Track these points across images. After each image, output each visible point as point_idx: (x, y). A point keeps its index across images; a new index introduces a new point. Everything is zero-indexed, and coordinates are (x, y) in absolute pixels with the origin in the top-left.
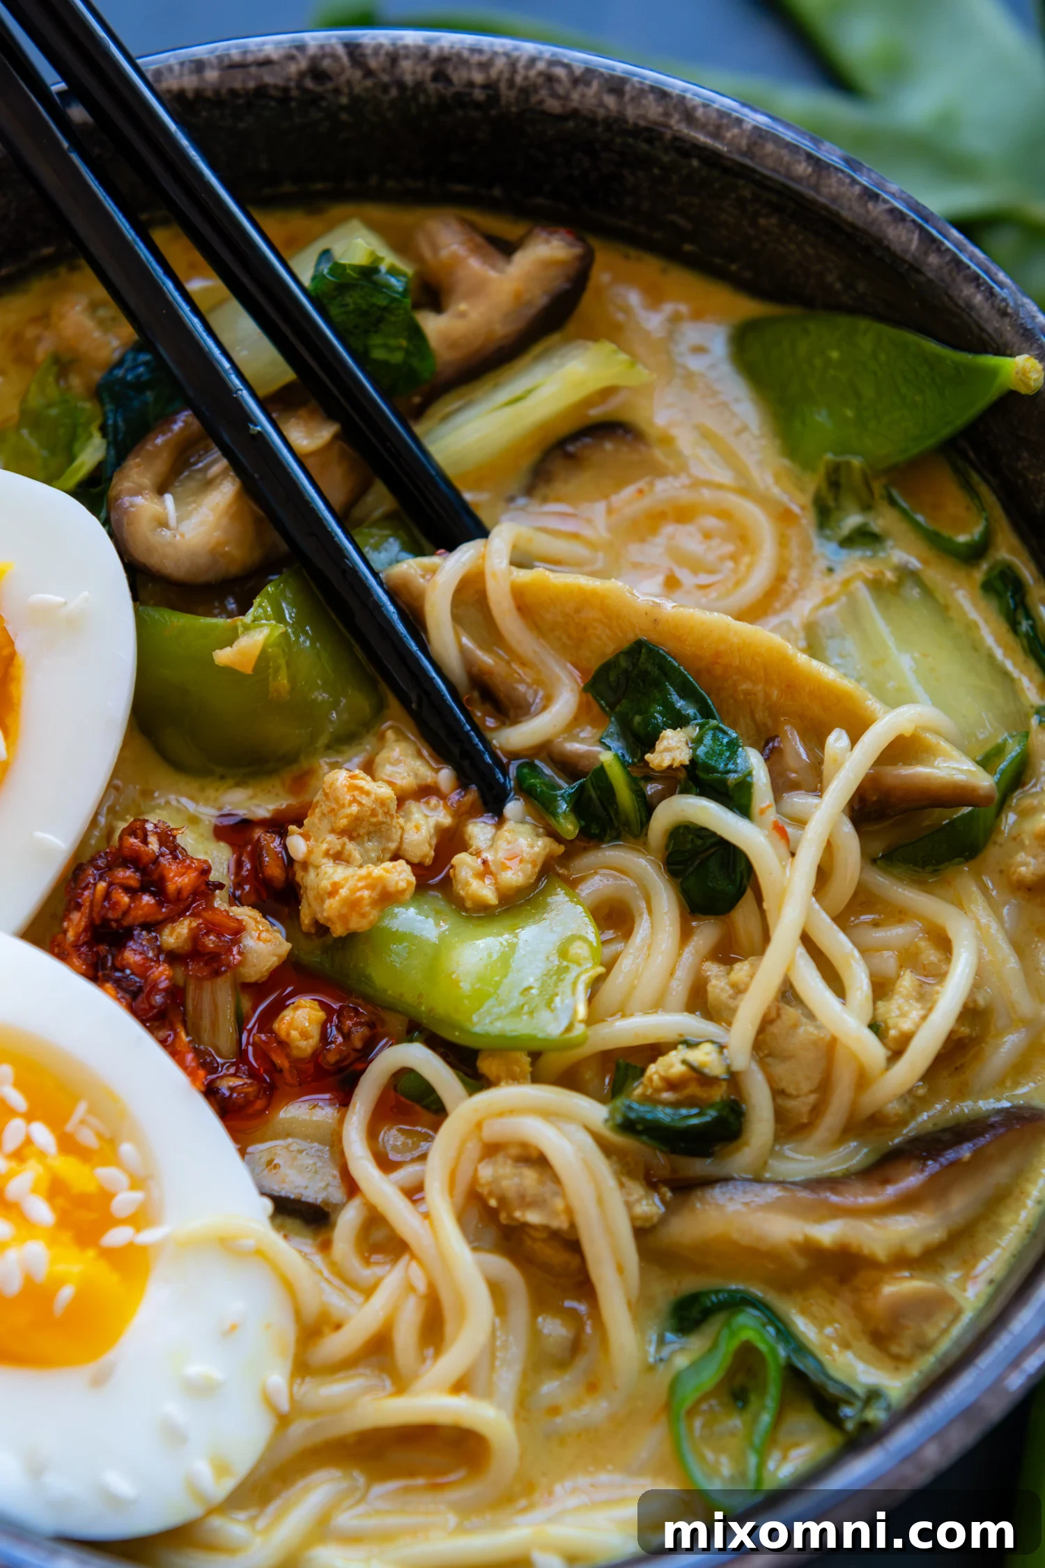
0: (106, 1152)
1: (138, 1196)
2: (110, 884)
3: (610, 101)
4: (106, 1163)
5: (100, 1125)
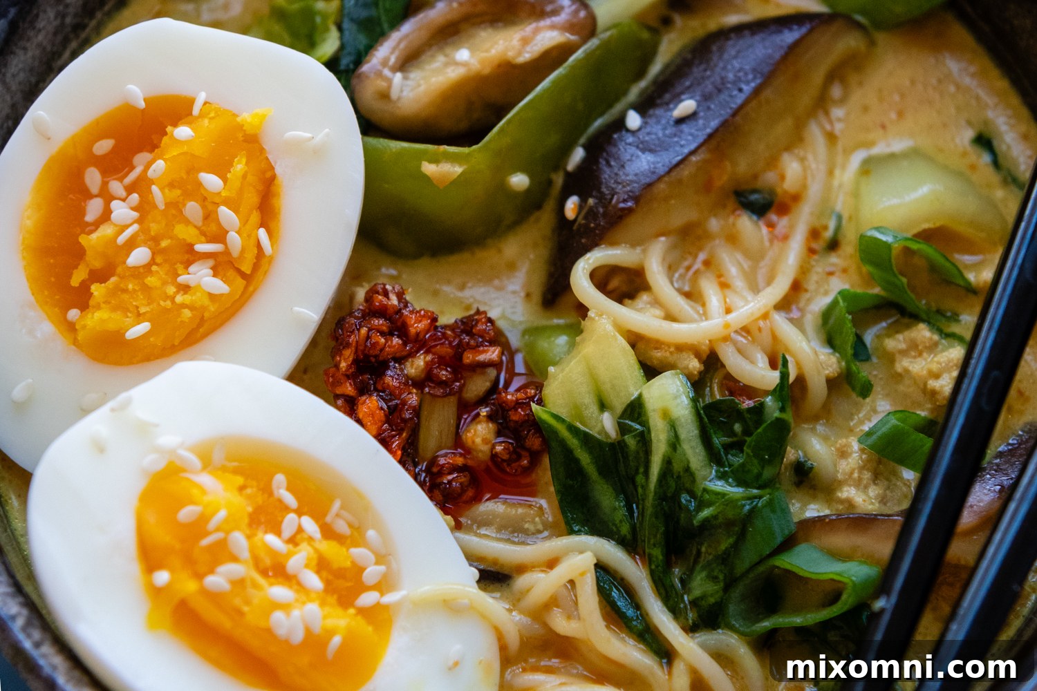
0: (356, 537)
1: (382, 568)
2: (370, 330)
4: (357, 545)
5: (350, 518)
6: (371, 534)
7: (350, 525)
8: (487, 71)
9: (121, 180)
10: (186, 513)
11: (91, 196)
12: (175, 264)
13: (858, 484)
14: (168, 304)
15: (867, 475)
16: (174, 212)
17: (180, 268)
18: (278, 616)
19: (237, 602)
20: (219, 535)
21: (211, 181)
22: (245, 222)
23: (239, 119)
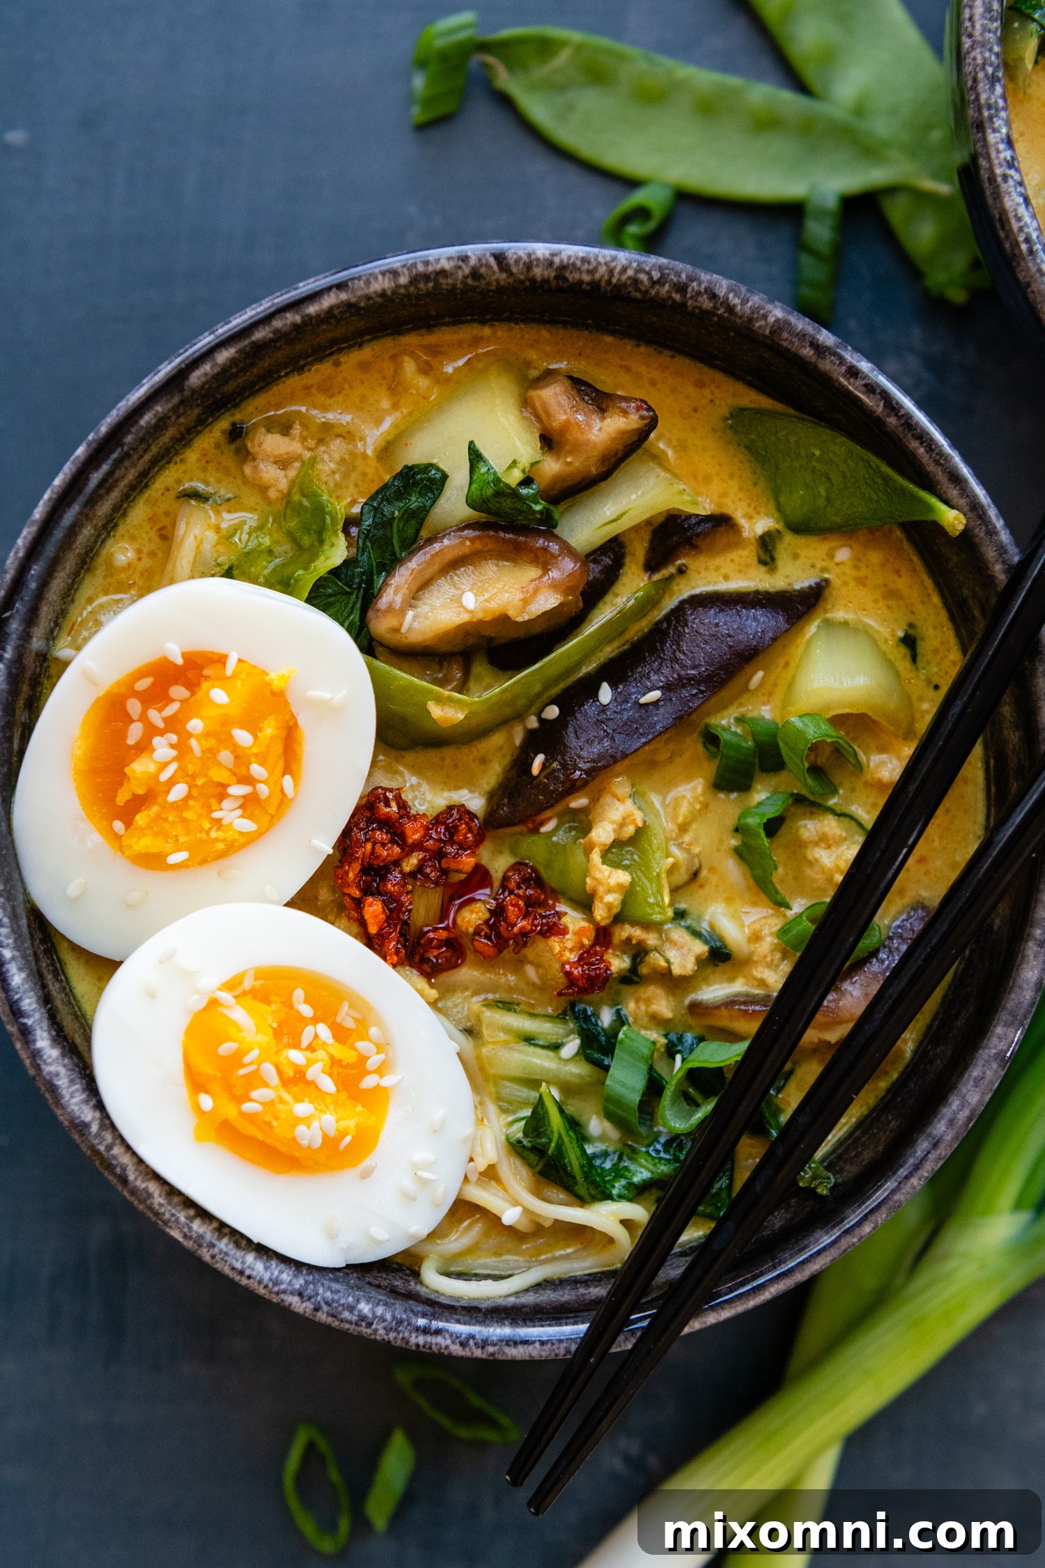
0: (362, 1032)
1: (381, 1056)
2: (373, 842)
3: (677, 297)
4: (362, 1039)
5: (356, 1015)
6: (373, 1031)
7: (355, 1019)
8: (489, 618)
9: (160, 710)
10: (226, 1048)
11: (132, 721)
12: (210, 797)
13: (770, 966)
14: (204, 836)
15: (778, 956)
16: (209, 755)
17: (213, 801)
18: (301, 1129)
19: (268, 1118)
20: (254, 1067)
21: (243, 737)
22: (271, 772)
23: (267, 678)
